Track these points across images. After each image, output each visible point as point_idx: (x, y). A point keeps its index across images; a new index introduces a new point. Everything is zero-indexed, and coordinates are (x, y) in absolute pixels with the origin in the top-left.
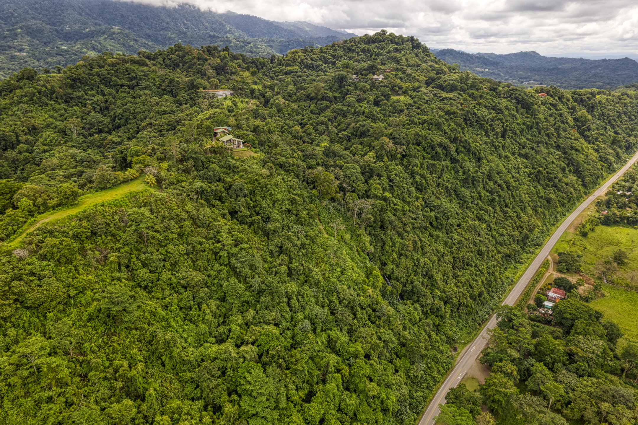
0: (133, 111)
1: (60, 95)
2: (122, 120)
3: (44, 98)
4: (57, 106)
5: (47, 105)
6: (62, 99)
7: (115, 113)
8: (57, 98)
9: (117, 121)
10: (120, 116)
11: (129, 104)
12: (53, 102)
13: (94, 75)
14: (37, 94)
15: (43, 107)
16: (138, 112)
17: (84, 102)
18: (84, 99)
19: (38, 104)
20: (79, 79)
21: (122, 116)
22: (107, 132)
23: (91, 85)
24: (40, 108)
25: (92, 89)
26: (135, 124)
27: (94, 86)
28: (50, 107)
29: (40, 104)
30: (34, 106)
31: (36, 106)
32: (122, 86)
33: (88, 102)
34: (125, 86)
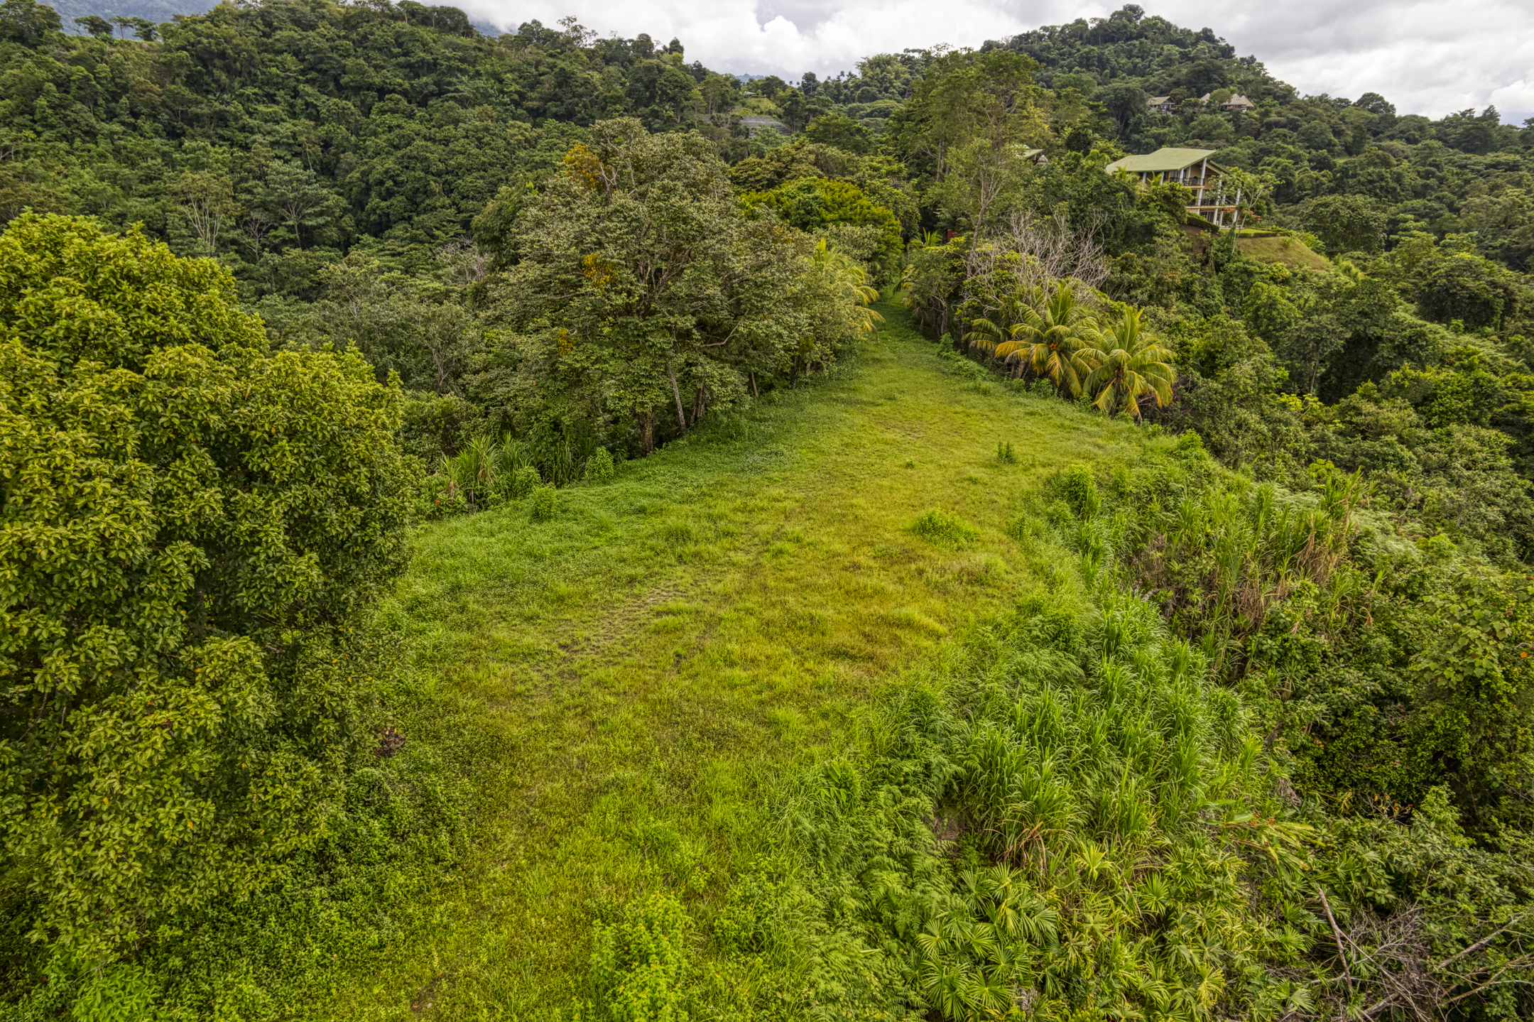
0: (441, 166)
1: (146, 104)
2: (398, 201)
3: (79, 106)
4: (131, 142)
5: (91, 134)
6: (155, 118)
7: (364, 174)
8: (136, 115)
9: (374, 201)
10: (389, 183)
11: (419, 142)
12: (117, 128)
13: (280, 52)
14: (50, 86)
15: (78, 143)
16: (460, 166)
17: (240, 137)
18: (243, 129)
19: (52, 127)
20: (223, 55)
21: (396, 183)
22: (334, 245)
23: (267, 83)
24: (63, 145)
25: (272, 99)
26: (453, 210)
27: (279, 86)
28: (104, 145)
29: (64, 130)
30: (39, 134)
31: (47, 134)
32: (382, 92)
33: (258, 137)
34: (394, 91)
